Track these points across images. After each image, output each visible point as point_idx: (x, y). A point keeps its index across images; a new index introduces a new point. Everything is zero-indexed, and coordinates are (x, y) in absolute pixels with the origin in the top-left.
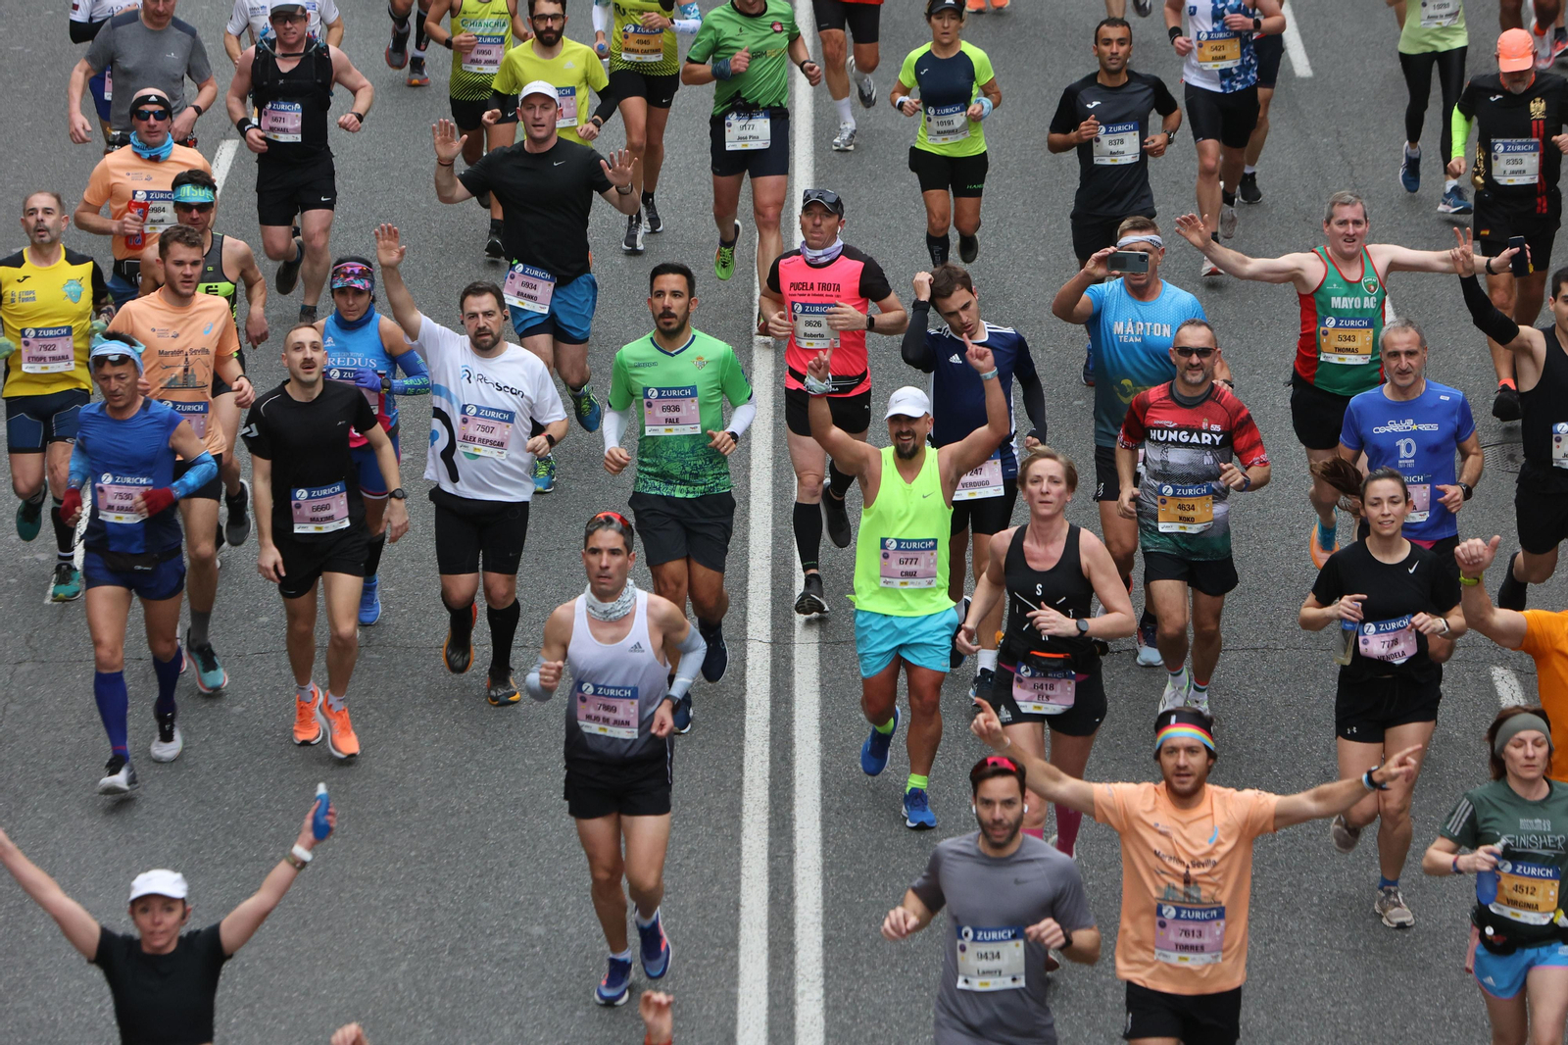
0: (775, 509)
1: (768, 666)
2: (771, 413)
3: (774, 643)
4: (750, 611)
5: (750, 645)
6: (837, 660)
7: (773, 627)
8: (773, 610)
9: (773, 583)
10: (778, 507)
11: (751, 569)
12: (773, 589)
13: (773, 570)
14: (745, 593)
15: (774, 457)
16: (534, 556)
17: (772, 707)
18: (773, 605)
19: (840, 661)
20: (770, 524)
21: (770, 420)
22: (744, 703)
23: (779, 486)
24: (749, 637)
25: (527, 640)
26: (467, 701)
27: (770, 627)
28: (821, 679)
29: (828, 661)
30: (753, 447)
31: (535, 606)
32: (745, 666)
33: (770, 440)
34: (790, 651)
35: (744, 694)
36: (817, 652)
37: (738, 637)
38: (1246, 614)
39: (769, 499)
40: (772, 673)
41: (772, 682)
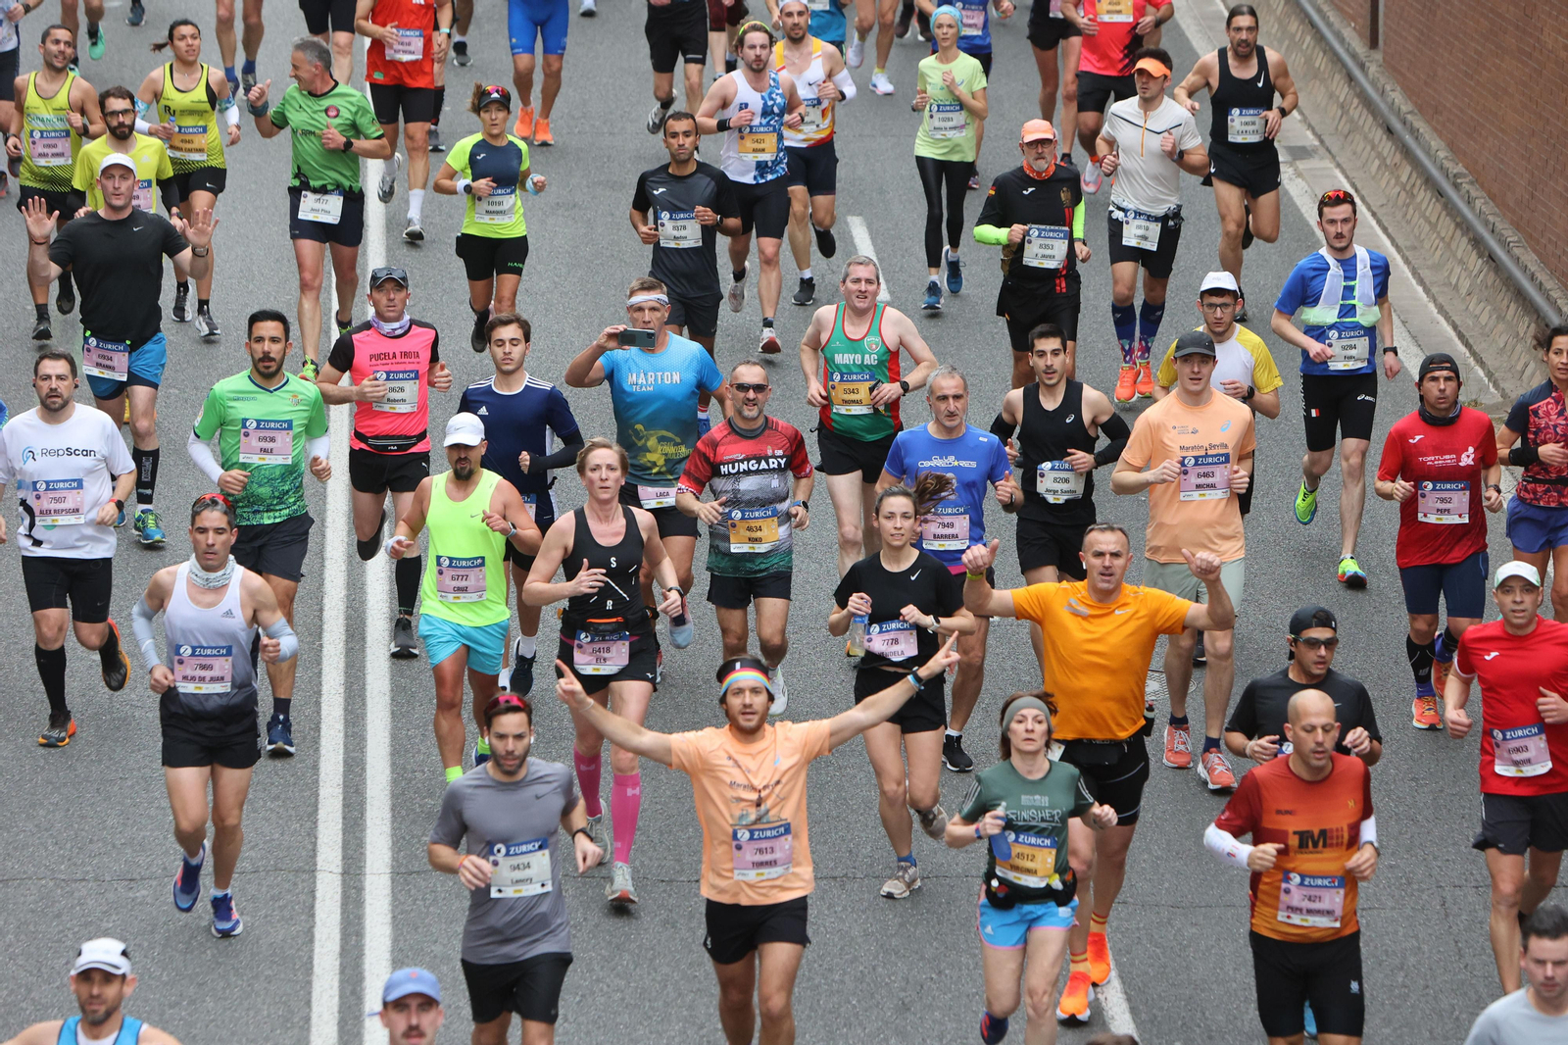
0: (346, 736)
1: (338, 897)
2: (343, 637)
3: (345, 873)
4: (319, 842)
5: (320, 876)
6: (409, 890)
7: (344, 858)
8: (344, 841)
9: (344, 812)
10: (350, 733)
11: (321, 797)
12: (344, 818)
13: (344, 799)
14: (315, 823)
15: (346, 682)
16: (95, 786)
17: (341, 939)
18: (344, 834)
19: (412, 892)
20: (341, 751)
21: (342, 645)
22: (313, 936)
23: (351, 712)
24: (319, 867)
25: (88, 872)
26: (22, 937)
27: (340, 858)
28: (393, 911)
29: (400, 891)
30: (324, 672)
31: (95, 838)
32: (314, 898)
33: (342, 665)
34: (360, 881)
35: (313, 927)
36: (389, 883)
37: (307, 867)
38: (825, 843)
39: (340, 726)
40: (342, 904)
41: (342, 913)
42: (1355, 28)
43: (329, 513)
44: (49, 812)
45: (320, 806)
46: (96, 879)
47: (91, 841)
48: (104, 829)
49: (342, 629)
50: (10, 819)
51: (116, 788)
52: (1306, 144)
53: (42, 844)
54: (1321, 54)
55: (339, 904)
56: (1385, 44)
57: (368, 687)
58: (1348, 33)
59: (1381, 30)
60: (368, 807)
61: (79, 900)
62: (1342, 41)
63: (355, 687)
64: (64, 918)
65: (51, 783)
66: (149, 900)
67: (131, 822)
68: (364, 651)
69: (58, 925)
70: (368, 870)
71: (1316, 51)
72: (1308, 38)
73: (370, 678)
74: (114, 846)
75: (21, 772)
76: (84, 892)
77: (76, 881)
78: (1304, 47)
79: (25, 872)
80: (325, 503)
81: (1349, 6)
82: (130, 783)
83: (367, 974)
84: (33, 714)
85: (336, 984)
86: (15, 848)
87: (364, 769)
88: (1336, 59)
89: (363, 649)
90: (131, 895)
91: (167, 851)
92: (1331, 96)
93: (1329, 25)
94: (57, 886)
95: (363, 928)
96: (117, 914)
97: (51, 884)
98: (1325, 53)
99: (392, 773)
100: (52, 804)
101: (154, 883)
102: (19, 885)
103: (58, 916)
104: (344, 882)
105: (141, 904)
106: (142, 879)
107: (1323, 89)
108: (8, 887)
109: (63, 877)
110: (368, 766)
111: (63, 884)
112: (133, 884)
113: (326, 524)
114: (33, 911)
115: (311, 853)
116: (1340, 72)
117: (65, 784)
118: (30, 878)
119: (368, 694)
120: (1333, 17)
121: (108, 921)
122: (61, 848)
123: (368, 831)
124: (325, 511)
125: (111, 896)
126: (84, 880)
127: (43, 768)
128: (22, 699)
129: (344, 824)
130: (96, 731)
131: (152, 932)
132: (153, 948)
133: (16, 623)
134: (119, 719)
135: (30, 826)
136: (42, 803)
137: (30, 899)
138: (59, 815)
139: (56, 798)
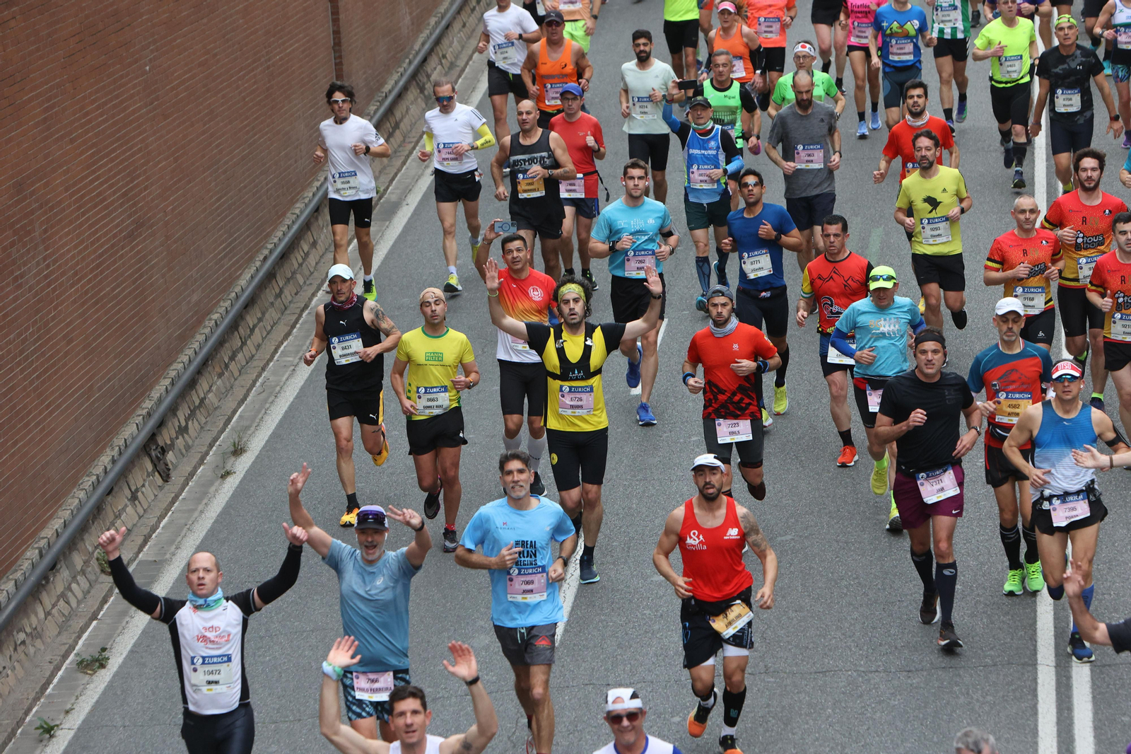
1: (1053, 683)
3: (1057, 666)
4: (1038, 644)
5: (1040, 668)
6: (1104, 678)
7: (1056, 655)
8: (1056, 643)
9: (1055, 623)
11: (1038, 613)
12: (1055, 627)
13: (1055, 614)
14: (1035, 631)
16: (882, 606)
17: (1057, 713)
18: (1055, 639)
22: (1037, 710)
24: (1039, 662)
25: (879, 666)
26: (837, 711)
27: (1054, 655)
28: (1093, 693)
29: (1097, 679)
31: (883, 643)
32: (1036, 683)
34: (1069, 671)
36: (1089, 673)
37: (1030, 662)
41: (1057, 694)
45: (1038, 619)
46: (885, 671)
47: (881, 645)
48: (889, 636)
50: (825, 630)
51: (896, 608)
53: (847, 646)
55: (1054, 688)
61: (875, 685)
64: (865, 697)
65: (852, 604)
66: (922, 685)
67: (907, 631)
69: (861, 703)
74: (896, 648)
75: (831, 597)
76: (877, 680)
77: (871, 672)
79: (837, 666)
82: (905, 604)
83: (1076, 737)
84: (838, 557)
85: (1055, 744)
86: (830, 650)
90: (909, 681)
94: (859, 675)
95: (1072, 705)
96: (900, 695)
97: (855, 674)
100: (853, 619)
101: (925, 673)
102: (834, 675)
103: (861, 696)
104: (1057, 673)
105: (916, 688)
106: (917, 670)
108: (826, 676)
109: (862, 669)
111: (863, 674)
112: (910, 674)
114: (843, 693)
115: (1033, 652)
117: (861, 605)
118: (841, 670)
121: (894, 700)
122: (860, 650)
125: (896, 683)
126: (877, 671)
127: (846, 595)
128: (830, 546)
129: (1055, 631)
130: (881, 568)
131: (925, 707)
132: (926, 719)
133: (824, 494)
134: (896, 560)
135: (839, 634)
136: (846, 619)
137: (841, 684)
138: (858, 627)
139: (856, 615)
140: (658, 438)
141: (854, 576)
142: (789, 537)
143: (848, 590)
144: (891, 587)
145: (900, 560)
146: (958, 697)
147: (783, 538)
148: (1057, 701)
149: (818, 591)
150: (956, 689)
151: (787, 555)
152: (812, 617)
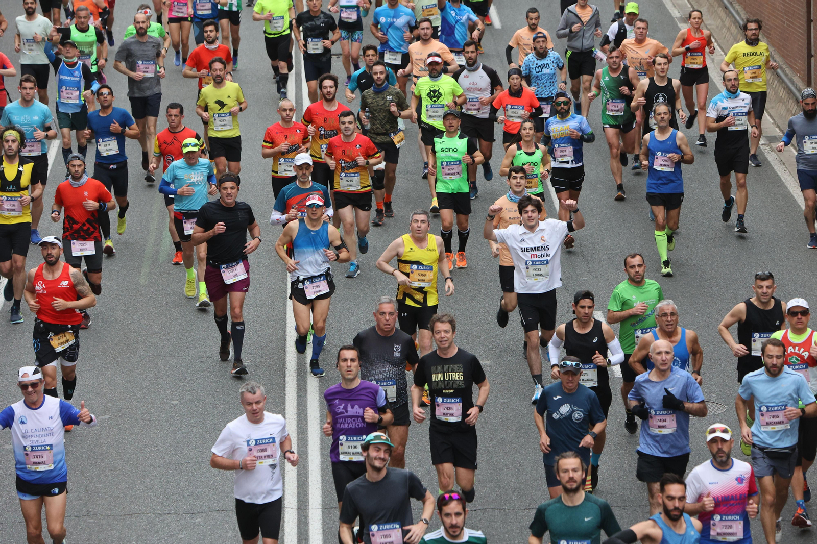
1: (296, 521)
2: (296, 390)
3: (299, 509)
6: (331, 517)
7: (298, 501)
8: (298, 492)
9: (298, 478)
10: (300, 439)
12: (298, 481)
13: (298, 471)
15: (298, 413)
16: (174, 467)
18: (298, 489)
19: (333, 518)
21: (295, 394)
23: (300, 428)
25: (171, 510)
27: (296, 501)
28: (323, 528)
29: (327, 517)
30: (286, 408)
31: (175, 493)
33: (295, 404)
34: (307, 512)
35: (283, 536)
36: (321, 513)
38: (540, 490)
40: (298, 524)
41: (298, 529)
42: (799, 76)
43: (288, 328)
44: (151, 480)
45: (286, 475)
46: (175, 514)
47: (173, 495)
48: (179, 488)
49: (295, 386)
50: (132, 484)
51: (184, 468)
52: (776, 135)
53: (148, 496)
54: (783, 90)
55: (296, 524)
56: (815, 83)
57: (309, 415)
58: (796, 79)
59: (813, 77)
60: (310, 475)
61: (167, 524)
62: (793, 83)
63: (302, 415)
64: (160, 533)
65: (152, 465)
66: (202, 523)
67: (192, 484)
68: (306, 397)
69: (157, 537)
70: (310, 507)
71: (780, 88)
72: (776, 82)
73: (309, 411)
74: (184, 497)
75: (137, 460)
76: (170, 520)
77: (165, 514)
78: (774, 86)
79: (140, 510)
80: (286, 323)
81: (796, 65)
82: (191, 465)
84: (143, 431)
86: (135, 498)
87: (307, 456)
88: (790, 92)
89: (306, 396)
90: (193, 521)
91: (210, 499)
92: (788, 110)
93: (786, 75)
94: (156, 517)
95: (308, 536)
96: (186, 531)
97: (153, 516)
98: (784, 89)
99: (322, 458)
100: (153, 476)
101: (204, 515)
102: (138, 517)
103: (157, 532)
104: (298, 514)
105: (198, 525)
106: (198, 513)
107: (784, 107)
108: (132, 518)
109: (159, 512)
110: (309, 455)
111: (159, 516)
112: (194, 516)
113: (287, 334)
114: (144, 530)
116: (792, 98)
117: (159, 466)
118: (143, 513)
119: (309, 418)
120: (788, 71)
121: (181, 534)
122: (158, 498)
123: (310, 487)
124: (286, 327)
125: (183, 522)
126: (169, 514)
127: (148, 458)
129: (298, 484)
130: (174, 439)
131: (204, 539)
133: (134, 385)
134: (185, 433)
135: (142, 487)
136: (148, 476)
137: (143, 524)
138: (157, 481)
139: (155, 473)
140: (11, 344)
141: (155, 445)
142: (107, 417)
143: (150, 455)
144: (181, 453)
145: (188, 433)
146: (227, 532)
147: (103, 417)
148: (298, 534)
149: (128, 455)
150: (226, 525)
151: (106, 429)
152: (123, 474)
